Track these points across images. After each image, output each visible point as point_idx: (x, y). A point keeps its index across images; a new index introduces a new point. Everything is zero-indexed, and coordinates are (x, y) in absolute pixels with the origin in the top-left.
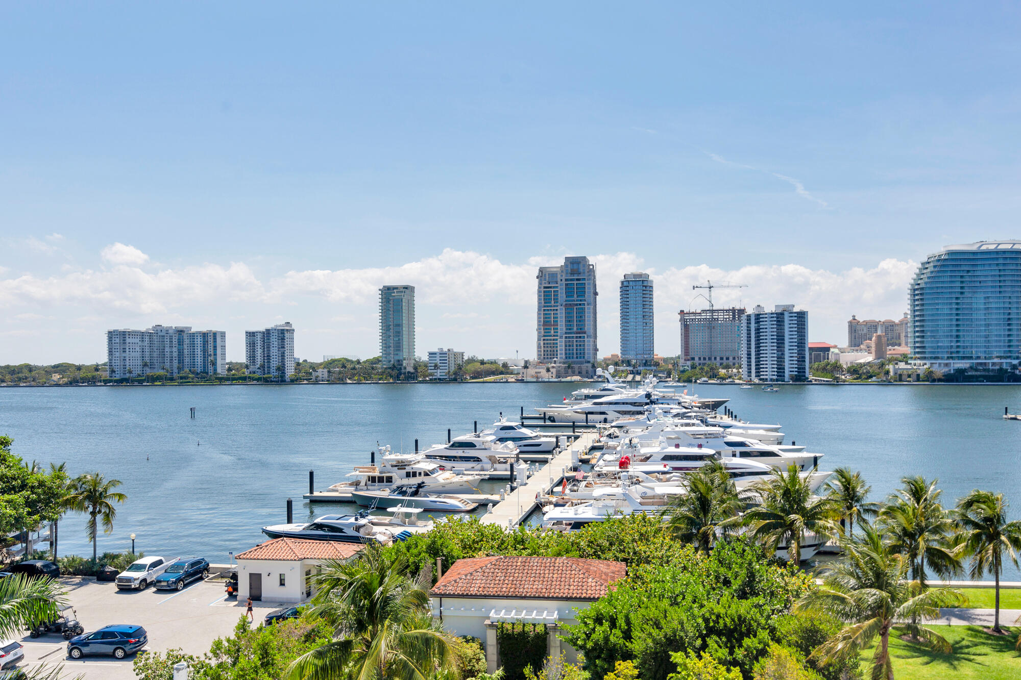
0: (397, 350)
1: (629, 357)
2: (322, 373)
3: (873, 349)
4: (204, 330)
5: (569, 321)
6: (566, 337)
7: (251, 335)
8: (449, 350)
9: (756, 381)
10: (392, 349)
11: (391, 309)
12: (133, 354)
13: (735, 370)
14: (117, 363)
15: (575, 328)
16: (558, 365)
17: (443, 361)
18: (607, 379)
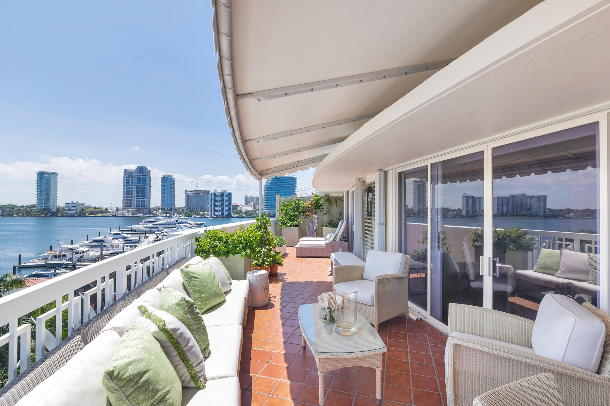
0: (46, 202)
1: (164, 207)
5: (138, 192)
6: (137, 198)
8: (77, 202)
9: (214, 216)
10: (44, 201)
11: (44, 182)
13: (206, 212)
15: (141, 195)
16: (133, 209)
17: (74, 207)
18: (158, 215)
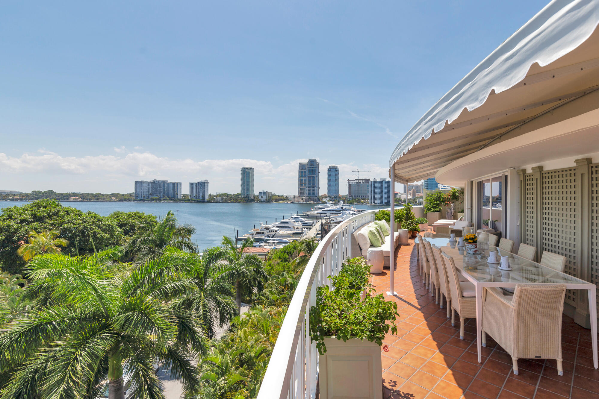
0: (247, 191)
1: (330, 195)
2: (219, 198)
3: (412, 194)
4: (173, 181)
5: (310, 182)
6: (308, 188)
7: (192, 184)
8: (266, 191)
9: (374, 204)
10: (245, 190)
11: (245, 176)
12: (145, 190)
13: (366, 200)
14: (138, 194)
15: (312, 184)
16: (305, 197)
17: (264, 195)
